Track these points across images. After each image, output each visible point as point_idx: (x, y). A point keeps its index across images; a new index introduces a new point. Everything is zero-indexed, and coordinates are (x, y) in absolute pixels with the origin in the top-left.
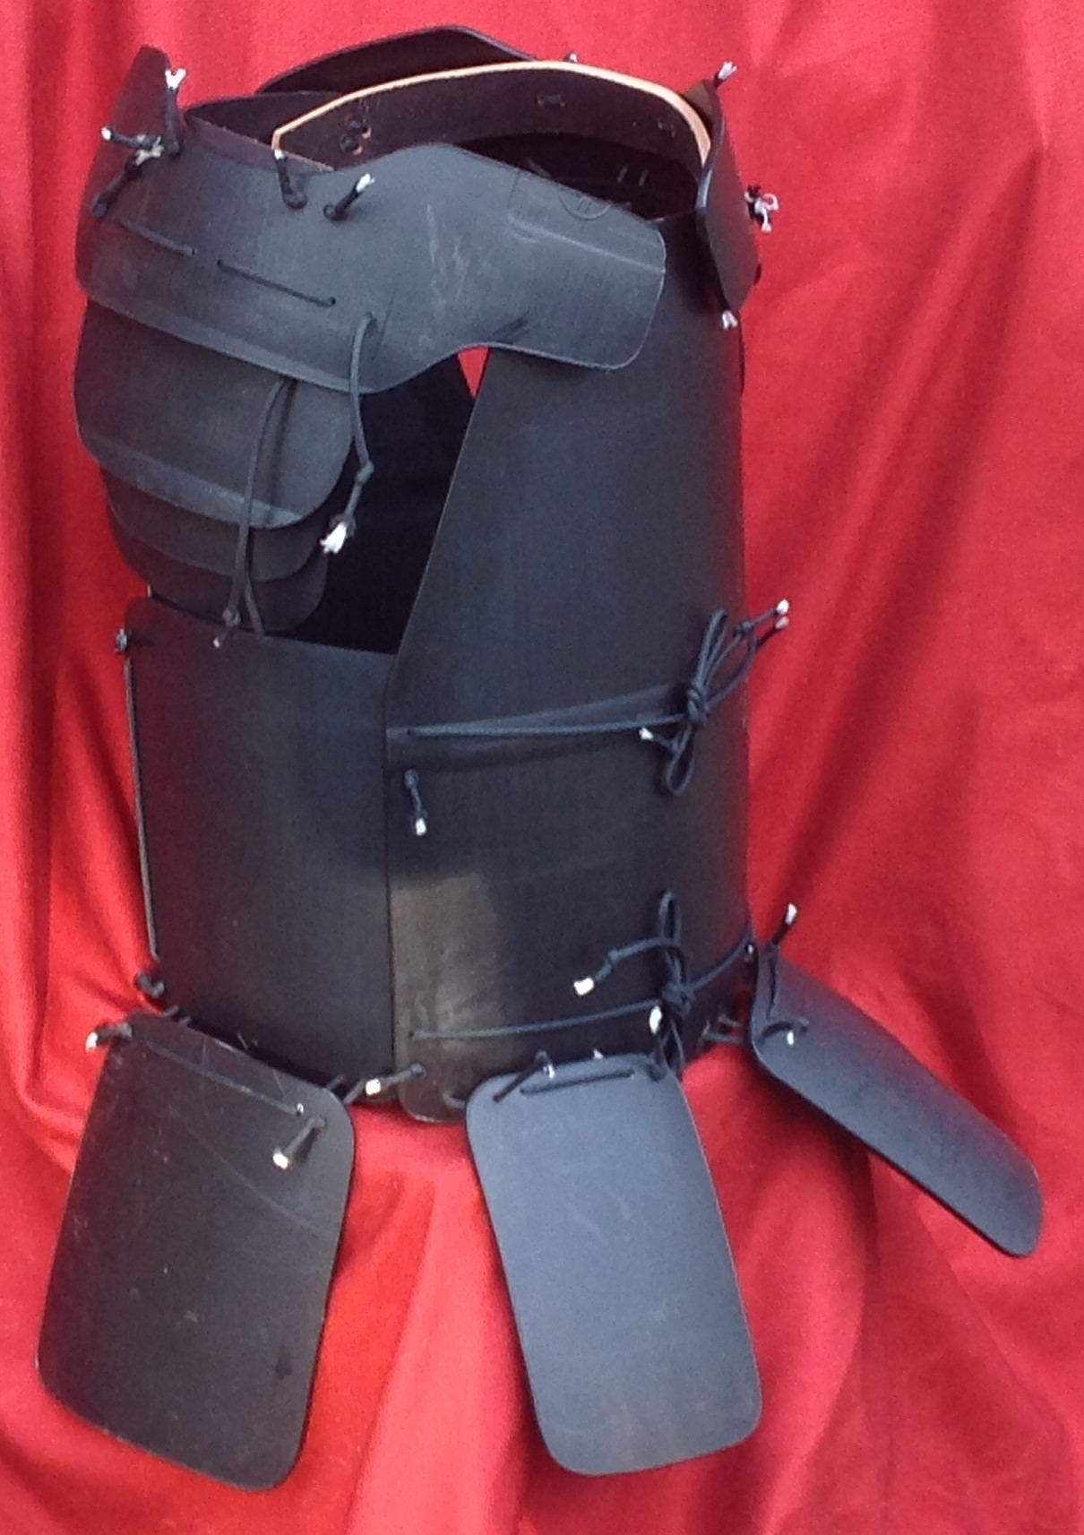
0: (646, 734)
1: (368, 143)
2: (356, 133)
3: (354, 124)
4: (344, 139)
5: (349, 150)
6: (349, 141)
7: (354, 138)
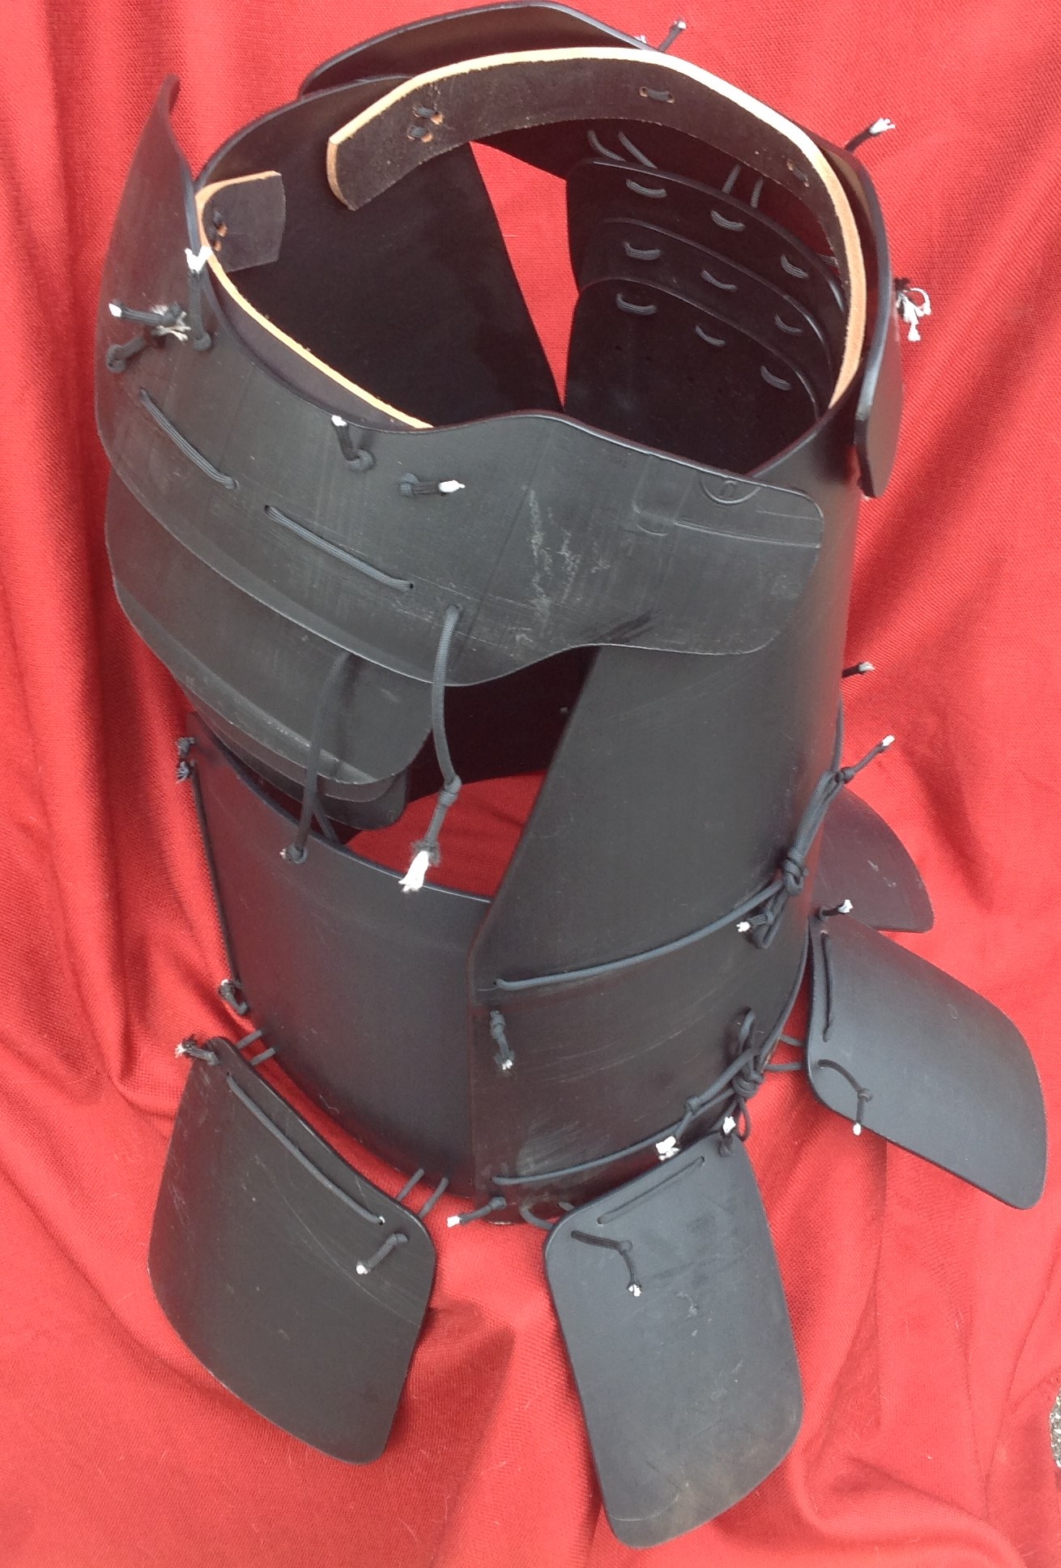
0: (744, 926)
1: (438, 130)
2: (423, 122)
3: (424, 111)
4: (413, 128)
5: (418, 139)
6: (417, 131)
7: (422, 126)
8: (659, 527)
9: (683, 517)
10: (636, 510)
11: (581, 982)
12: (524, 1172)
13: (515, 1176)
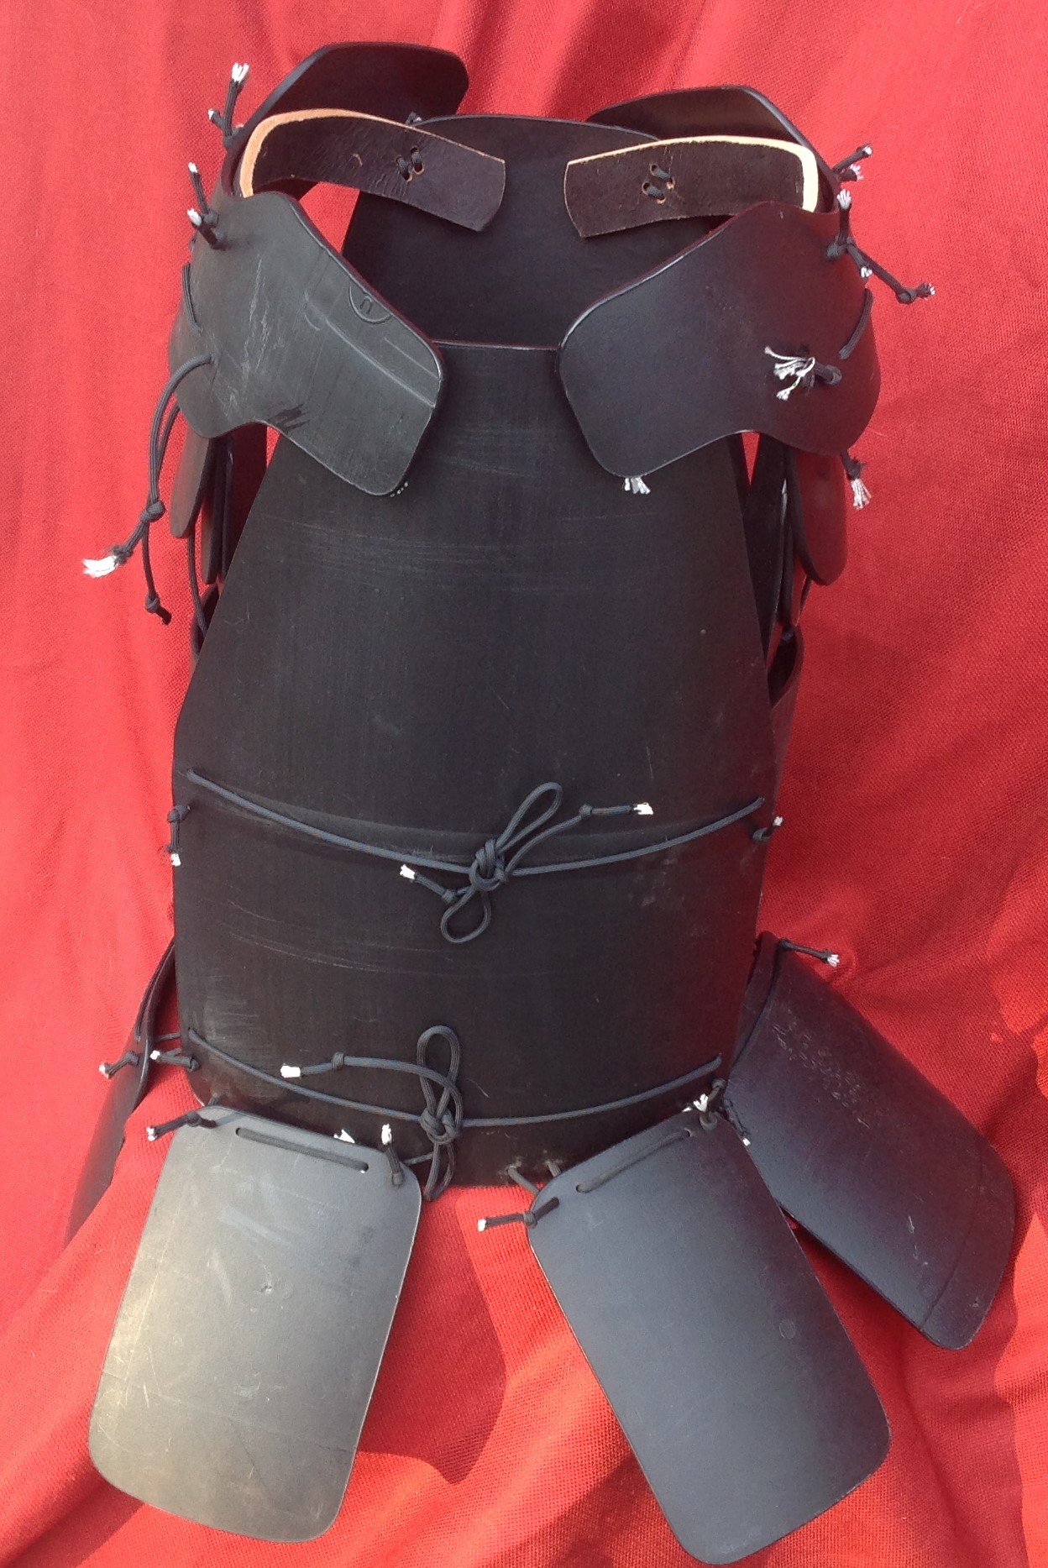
0: (407, 873)
1: (669, 196)
2: (660, 183)
3: (660, 173)
4: (647, 184)
5: (653, 197)
6: (652, 189)
7: (658, 188)
8: (316, 322)
9: (333, 318)
10: (307, 297)
11: (246, 815)
12: (209, 1038)
13: (203, 1038)
